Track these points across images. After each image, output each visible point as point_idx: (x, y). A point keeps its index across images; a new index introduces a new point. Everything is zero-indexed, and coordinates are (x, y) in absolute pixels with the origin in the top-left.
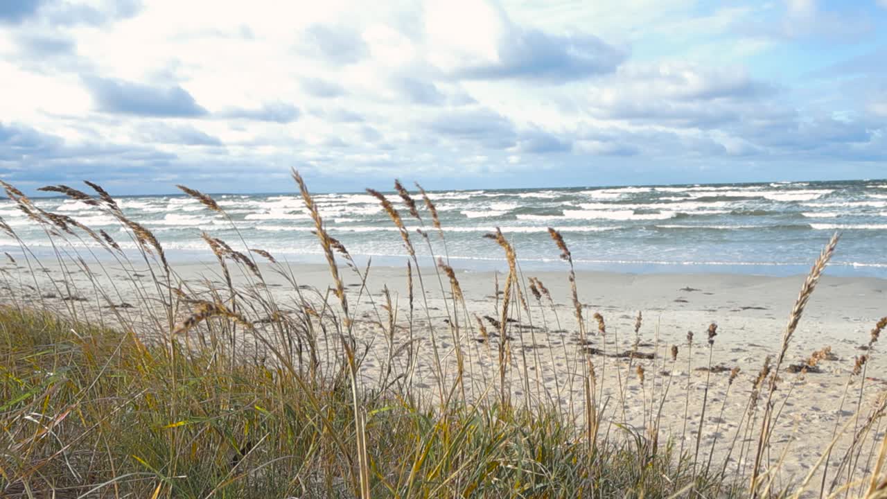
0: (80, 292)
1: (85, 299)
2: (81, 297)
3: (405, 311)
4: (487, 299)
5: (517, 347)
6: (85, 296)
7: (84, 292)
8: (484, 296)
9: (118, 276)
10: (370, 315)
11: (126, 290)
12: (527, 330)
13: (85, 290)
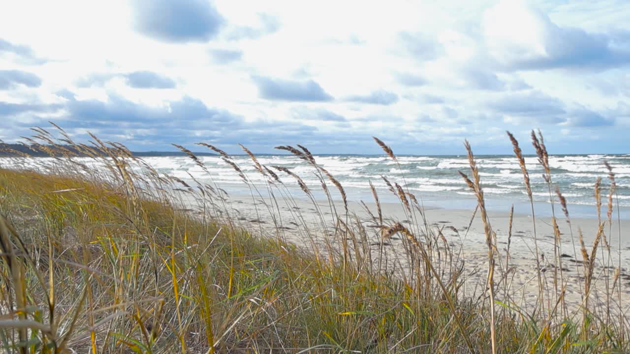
0: (260, 217)
1: (263, 222)
2: (261, 221)
3: (481, 243)
4: (546, 238)
5: (572, 277)
6: (263, 220)
7: (263, 218)
8: (543, 235)
9: (283, 208)
10: (455, 244)
11: (289, 218)
12: (580, 264)
13: (263, 216)
